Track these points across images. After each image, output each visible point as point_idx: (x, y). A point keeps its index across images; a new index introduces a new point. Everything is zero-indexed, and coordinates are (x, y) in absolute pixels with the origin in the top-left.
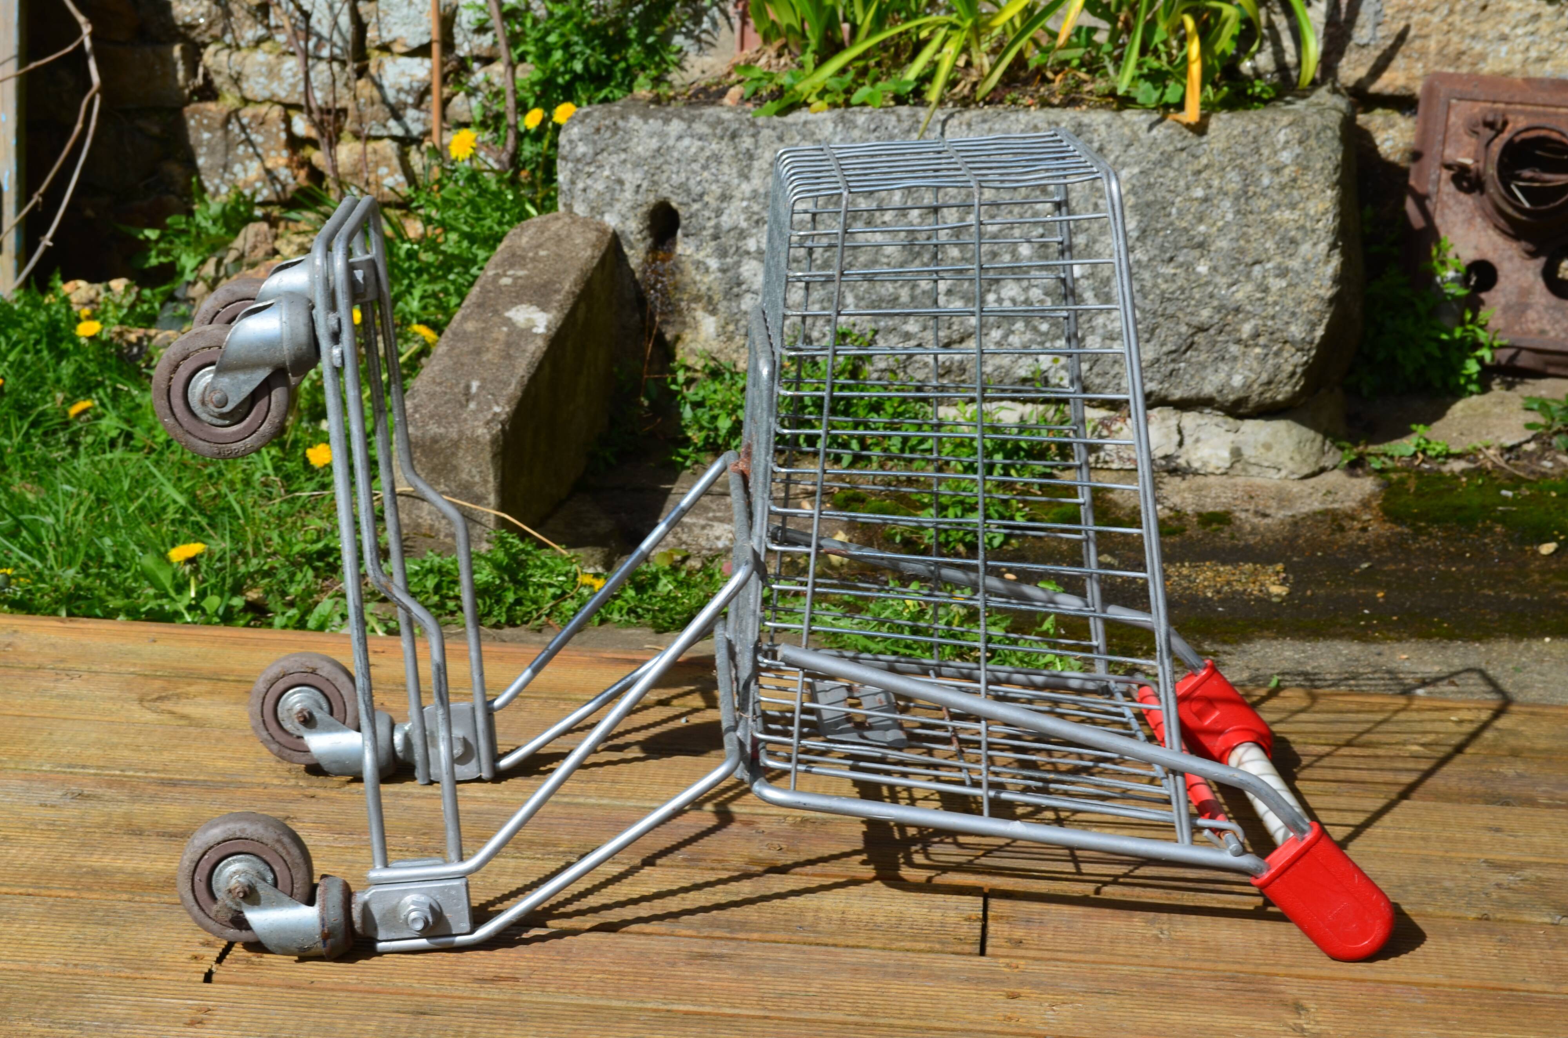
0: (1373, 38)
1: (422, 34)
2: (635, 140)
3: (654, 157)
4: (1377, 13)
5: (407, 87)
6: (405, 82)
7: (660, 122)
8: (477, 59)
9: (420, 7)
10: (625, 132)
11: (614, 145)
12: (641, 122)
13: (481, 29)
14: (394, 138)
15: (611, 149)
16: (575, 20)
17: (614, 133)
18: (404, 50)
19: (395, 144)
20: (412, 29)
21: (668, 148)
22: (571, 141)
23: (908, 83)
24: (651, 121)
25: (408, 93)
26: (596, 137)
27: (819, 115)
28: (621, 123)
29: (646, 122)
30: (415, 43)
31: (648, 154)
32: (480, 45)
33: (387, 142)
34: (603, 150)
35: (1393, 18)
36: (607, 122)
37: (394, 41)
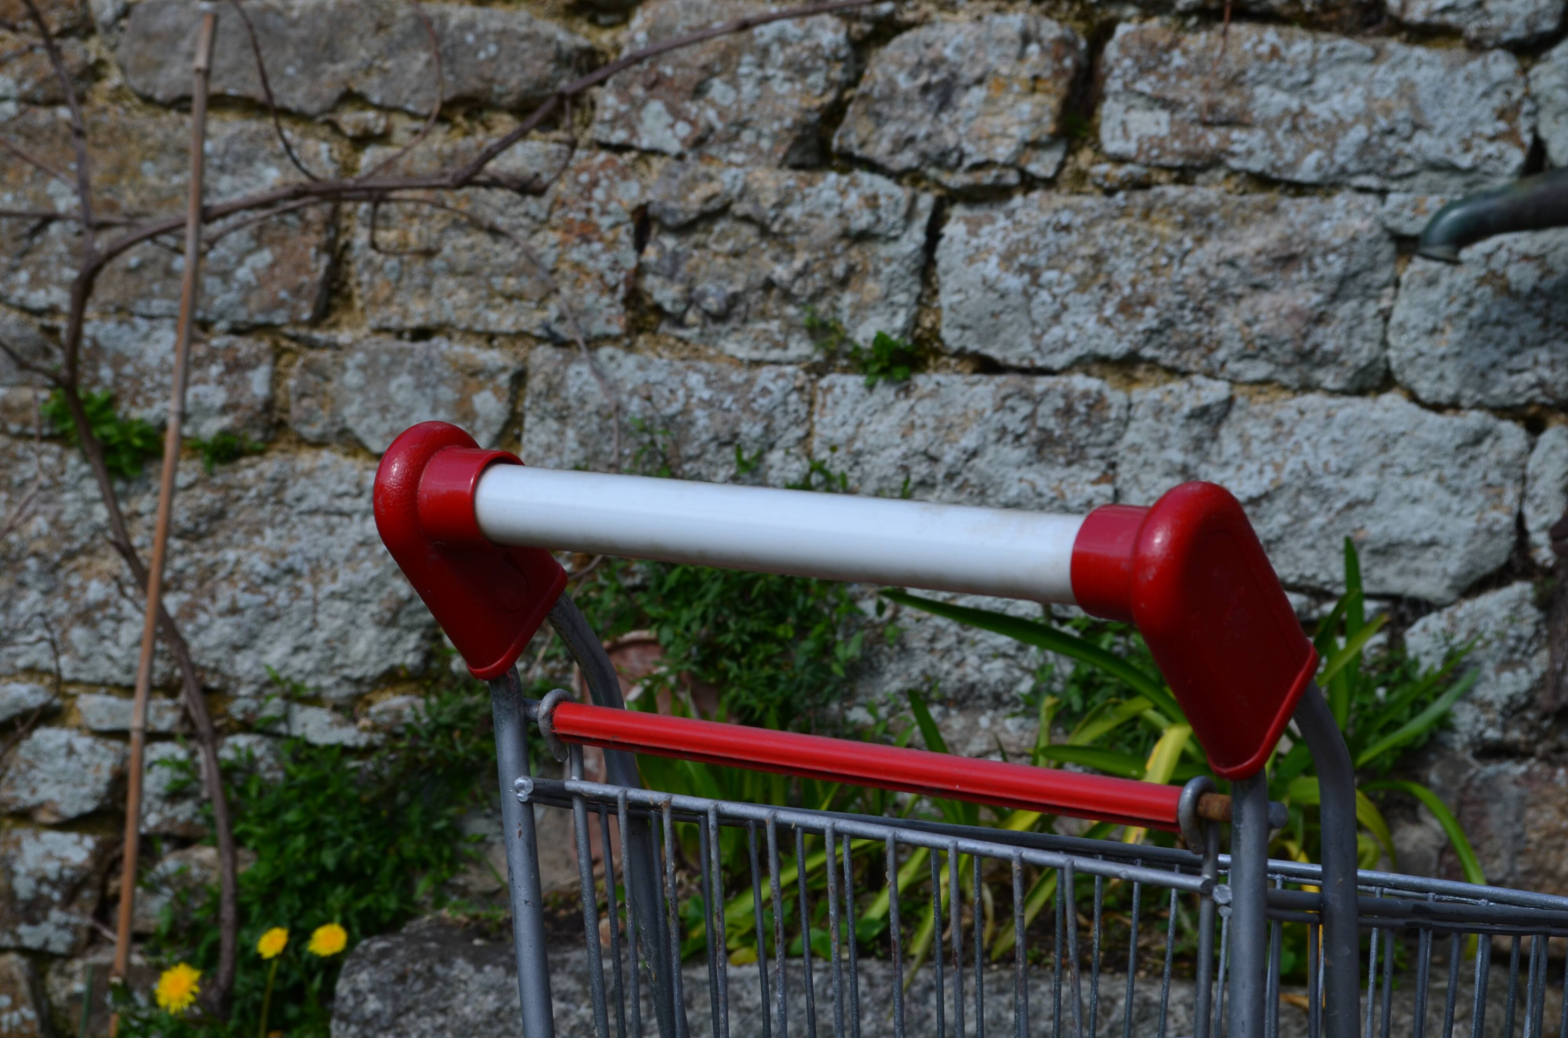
0: (1511, 873)
1: (85, 798)
2: (462, 996)
3: (489, 1024)
4: (1517, 837)
5: (53, 876)
6: (51, 868)
7: (501, 971)
8: (167, 837)
9: (85, 759)
10: (446, 982)
11: (428, 1002)
12: (471, 969)
13: (175, 795)
14: (23, 951)
15: (422, 1008)
16: (330, 791)
17: (429, 984)
18: (53, 819)
19: (24, 962)
20: (69, 789)
21: (512, 1010)
22: (356, 993)
23: (872, 923)
24: (487, 968)
25: (54, 885)
26: (399, 989)
27: (745, 969)
28: (439, 969)
29: (479, 969)
30: (70, 810)
31: (479, 1018)
32: (173, 819)
33: (13, 957)
34: (408, 1010)
35: (1540, 845)
36: (418, 967)
37: (41, 806)
